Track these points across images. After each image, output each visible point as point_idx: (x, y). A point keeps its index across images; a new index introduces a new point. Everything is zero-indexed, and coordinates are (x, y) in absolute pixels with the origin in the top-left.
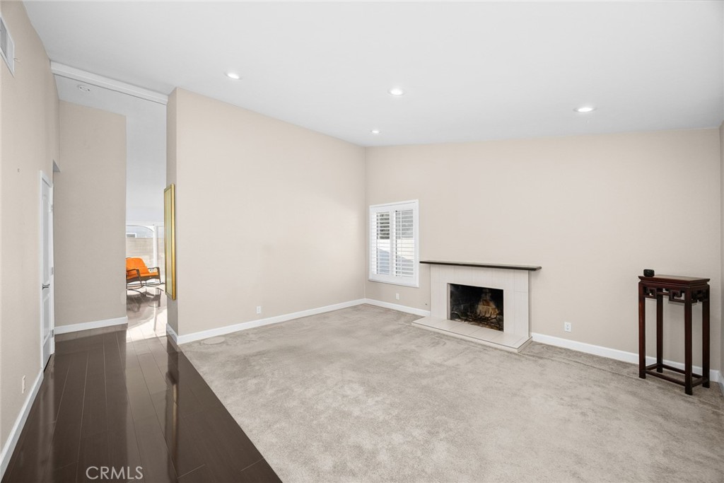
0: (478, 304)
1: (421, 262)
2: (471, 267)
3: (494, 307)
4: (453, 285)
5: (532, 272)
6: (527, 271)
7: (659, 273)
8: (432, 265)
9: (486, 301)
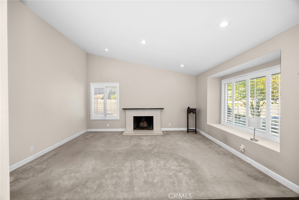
0: (140, 123)
1: (123, 109)
2: (142, 110)
3: (146, 123)
4: (134, 117)
5: (162, 110)
6: (160, 110)
7: (190, 108)
8: (126, 110)
9: (143, 121)
